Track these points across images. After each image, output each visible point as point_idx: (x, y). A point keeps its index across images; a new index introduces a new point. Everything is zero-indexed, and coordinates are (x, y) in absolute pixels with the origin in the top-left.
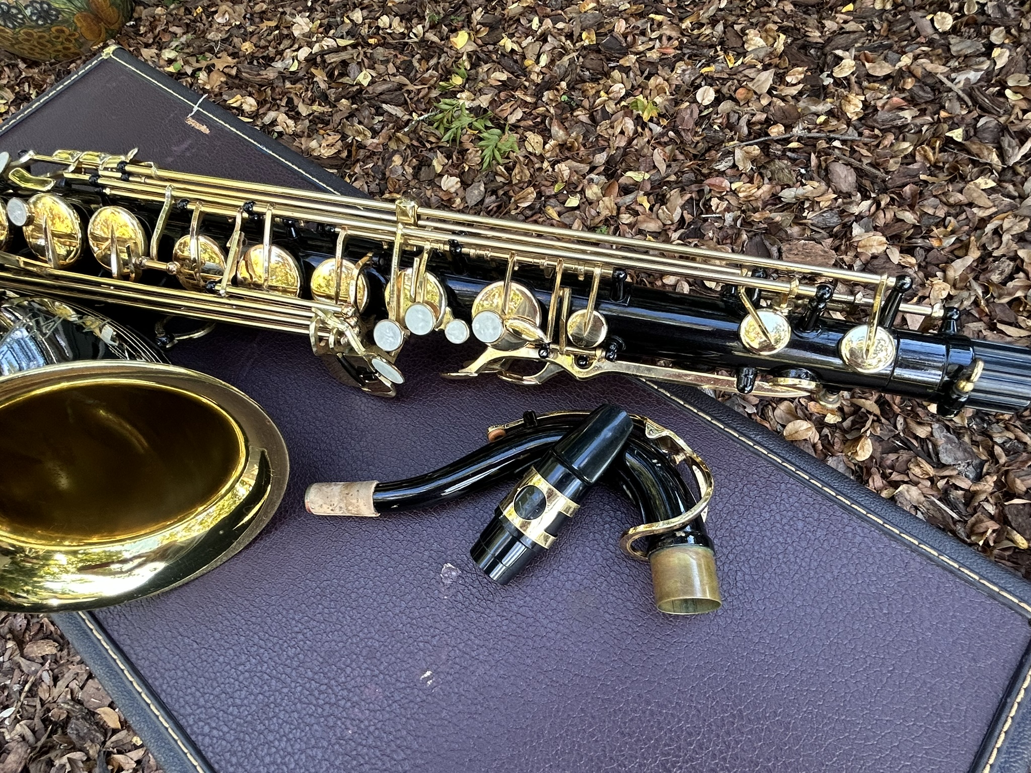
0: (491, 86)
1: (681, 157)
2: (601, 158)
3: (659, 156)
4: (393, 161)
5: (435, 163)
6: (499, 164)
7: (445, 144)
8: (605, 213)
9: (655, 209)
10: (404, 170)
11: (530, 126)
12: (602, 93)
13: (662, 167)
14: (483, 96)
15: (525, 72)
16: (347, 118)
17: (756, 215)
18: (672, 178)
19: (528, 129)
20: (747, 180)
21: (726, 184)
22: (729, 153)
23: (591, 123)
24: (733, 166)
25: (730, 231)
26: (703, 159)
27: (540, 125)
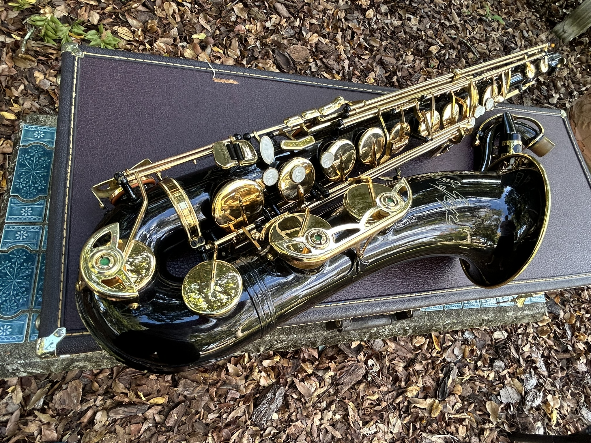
1: (211, 19)
2: (174, 32)
3: (203, 22)
9: (225, 52)
11: (111, 22)
13: (208, 28)
14: (57, 8)
17: (268, 40)
18: (218, 32)
19: (112, 25)
20: (249, 23)
21: (243, 28)
22: (230, 10)
23: (148, 10)
24: (238, 17)
25: (263, 52)
26: (221, 17)
27: (118, 20)
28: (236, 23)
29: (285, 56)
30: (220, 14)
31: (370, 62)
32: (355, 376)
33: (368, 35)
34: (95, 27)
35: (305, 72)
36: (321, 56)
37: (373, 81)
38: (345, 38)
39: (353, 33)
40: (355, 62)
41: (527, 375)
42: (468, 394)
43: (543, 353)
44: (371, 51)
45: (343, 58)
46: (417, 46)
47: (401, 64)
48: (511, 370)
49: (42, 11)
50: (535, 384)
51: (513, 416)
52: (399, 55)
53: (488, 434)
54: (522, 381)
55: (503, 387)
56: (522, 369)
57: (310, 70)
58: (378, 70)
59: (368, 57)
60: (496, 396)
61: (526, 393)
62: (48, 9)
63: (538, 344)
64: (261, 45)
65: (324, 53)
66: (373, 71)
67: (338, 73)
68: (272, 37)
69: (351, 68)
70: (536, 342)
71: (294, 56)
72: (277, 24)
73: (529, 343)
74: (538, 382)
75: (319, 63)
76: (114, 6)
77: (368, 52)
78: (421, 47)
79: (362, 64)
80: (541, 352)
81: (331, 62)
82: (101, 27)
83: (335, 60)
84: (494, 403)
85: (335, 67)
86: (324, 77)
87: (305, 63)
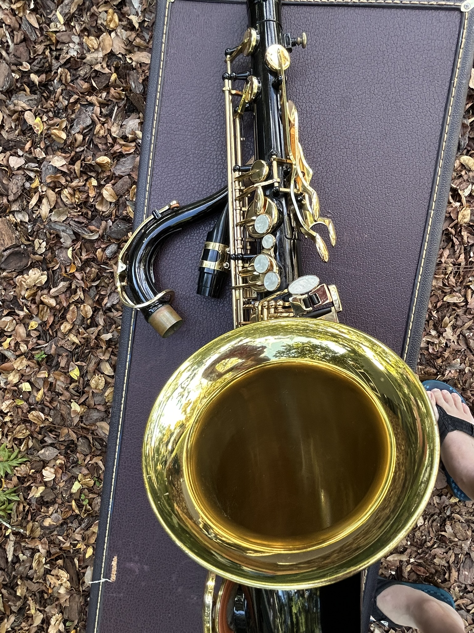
4: (50, 525)
5: (38, 495)
6: (20, 452)
7: (21, 497)
8: (25, 362)
9: (9, 334)
10: (52, 513)
16: (31, 579)
25: (5, 284)
29: (8, 256)
35: (30, 233)
36: (5, 200)
37: (38, 119)
40: (8, 141)
47: (8, 54)
57: (26, 223)
58: (20, 102)
66: (22, 112)
67: (29, 179)
69: (20, 153)
71: (8, 243)
75: (15, 207)
79: (12, 128)
81: (13, 187)
83: (10, 178)
85: (20, 184)
86: (36, 205)
87: (17, 230)
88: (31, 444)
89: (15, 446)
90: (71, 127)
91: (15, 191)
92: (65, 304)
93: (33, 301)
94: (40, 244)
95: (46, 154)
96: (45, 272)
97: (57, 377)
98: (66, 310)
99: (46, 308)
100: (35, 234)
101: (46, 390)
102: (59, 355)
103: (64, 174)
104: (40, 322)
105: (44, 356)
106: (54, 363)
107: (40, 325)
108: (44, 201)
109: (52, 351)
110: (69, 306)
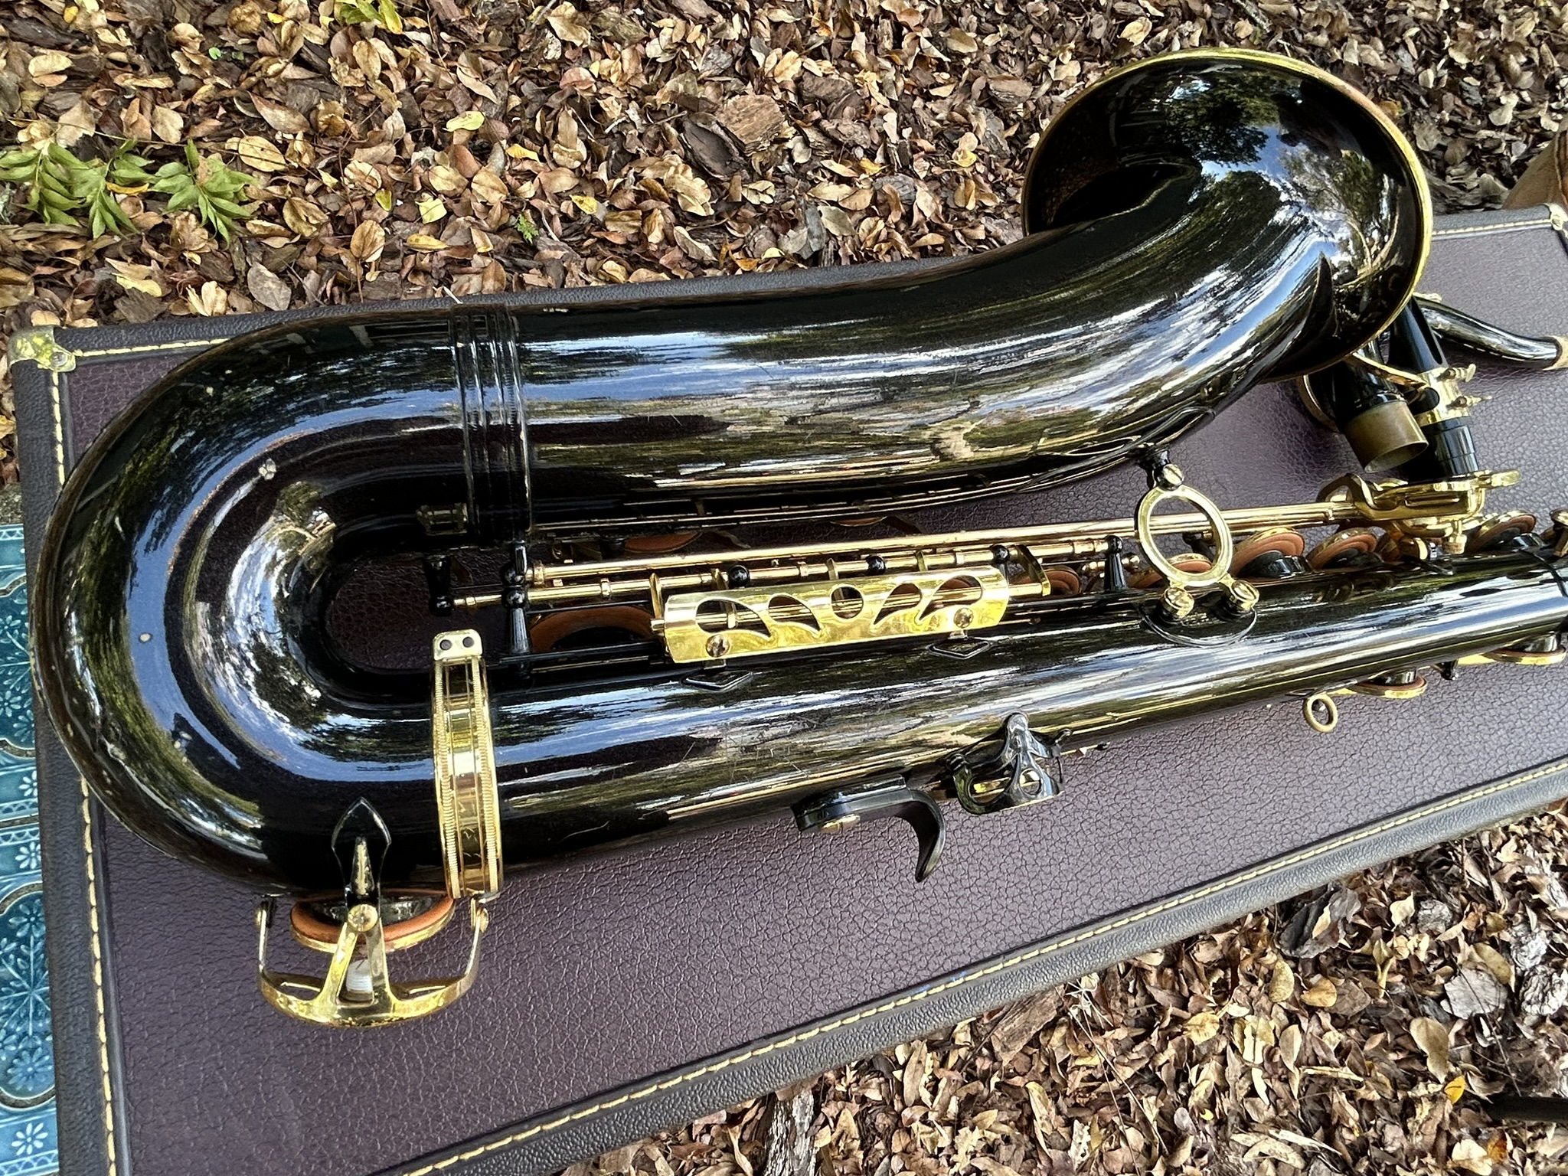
0: (52, 90)
1: (491, 65)
2: (395, 123)
3: (469, 79)
5: (127, 283)
8: (496, 198)
9: (546, 155)
11: (217, 129)
12: (273, 18)
13: (487, 92)
14: (64, 118)
15: (87, 37)
17: (658, 96)
18: (515, 101)
19: (221, 136)
20: (599, 56)
21: (584, 73)
22: (539, 28)
23: (312, 74)
24: (564, 44)
25: (651, 134)
26: (519, 54)
27: (235, 119)
28: (562, 63)
29: (713, 134)
30: (515, 46)
31: (957, 103)
32: (1037, 1012)
33: (939, 26)
34: (174, 153)
35: (777, 170)
36: (817, 115)
37: (974, 157)
38: (875, 47)
39: (898, 27)
40: (913, 111)
41: (1519, 929)
42: (1357, 1009)
43: (1556, 860)
44: (957, 70)
45: (879, 108)
46: (1086, 30)
47: (1047, 93)
48: (1468, 923)
49: (22, 137)
50: (1544, 952)
51: (1492, 1050)
52: (1036, 67)
53: (1426, 1113)
54: (1504, 948)
55: (1454, 974)
56: (1500, 915)
57: (791, 160)
58: (984, 121)
59: (950, 88)
60: (1438, 1000)
61: (1521, 980)
62: (36, 128)
63: (1538, 835)
64: (643, 115)
65: (823, 103)
66: (970, 128)
67: (871, 155)
68: (670, 85)
70: (1533, 830)
71: (739, 130)
72: (679, 45)
73: (1513, 839)
74: (1553, 943)
75: (812, 135)
76: (219, 80)
77: (946, 76)
78: (1098, 33)
79: (935, 114)
80: (1550, 856)
81: (847, 127)
82: (191, 149)
83: (857, 119)
84: (1433, 1023)
85: (858, 139)
86: (832, 173)
87: (772, 143)
88: (277, 243)
89: (256, 206)
90: (988, 215)
91: (841, 128)
92: (662, 261)
93: (640, 196)
94: (764, 192)
95: (926, 180)
96: (712, 212)
97: (490, 272)
98: (653, 265)
99: (637, 224)
100: (780, 181)
101: (443, 253)
102: (543, 269)
103: (908, 217)
104: (600, 217)
105: (529, 237)
106: (521, 261)
107: (593, 218)
108: (846, 189)
109: (547, 253)
110: (662, 269)
